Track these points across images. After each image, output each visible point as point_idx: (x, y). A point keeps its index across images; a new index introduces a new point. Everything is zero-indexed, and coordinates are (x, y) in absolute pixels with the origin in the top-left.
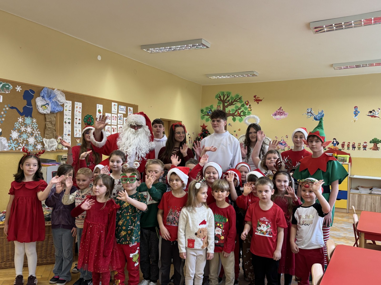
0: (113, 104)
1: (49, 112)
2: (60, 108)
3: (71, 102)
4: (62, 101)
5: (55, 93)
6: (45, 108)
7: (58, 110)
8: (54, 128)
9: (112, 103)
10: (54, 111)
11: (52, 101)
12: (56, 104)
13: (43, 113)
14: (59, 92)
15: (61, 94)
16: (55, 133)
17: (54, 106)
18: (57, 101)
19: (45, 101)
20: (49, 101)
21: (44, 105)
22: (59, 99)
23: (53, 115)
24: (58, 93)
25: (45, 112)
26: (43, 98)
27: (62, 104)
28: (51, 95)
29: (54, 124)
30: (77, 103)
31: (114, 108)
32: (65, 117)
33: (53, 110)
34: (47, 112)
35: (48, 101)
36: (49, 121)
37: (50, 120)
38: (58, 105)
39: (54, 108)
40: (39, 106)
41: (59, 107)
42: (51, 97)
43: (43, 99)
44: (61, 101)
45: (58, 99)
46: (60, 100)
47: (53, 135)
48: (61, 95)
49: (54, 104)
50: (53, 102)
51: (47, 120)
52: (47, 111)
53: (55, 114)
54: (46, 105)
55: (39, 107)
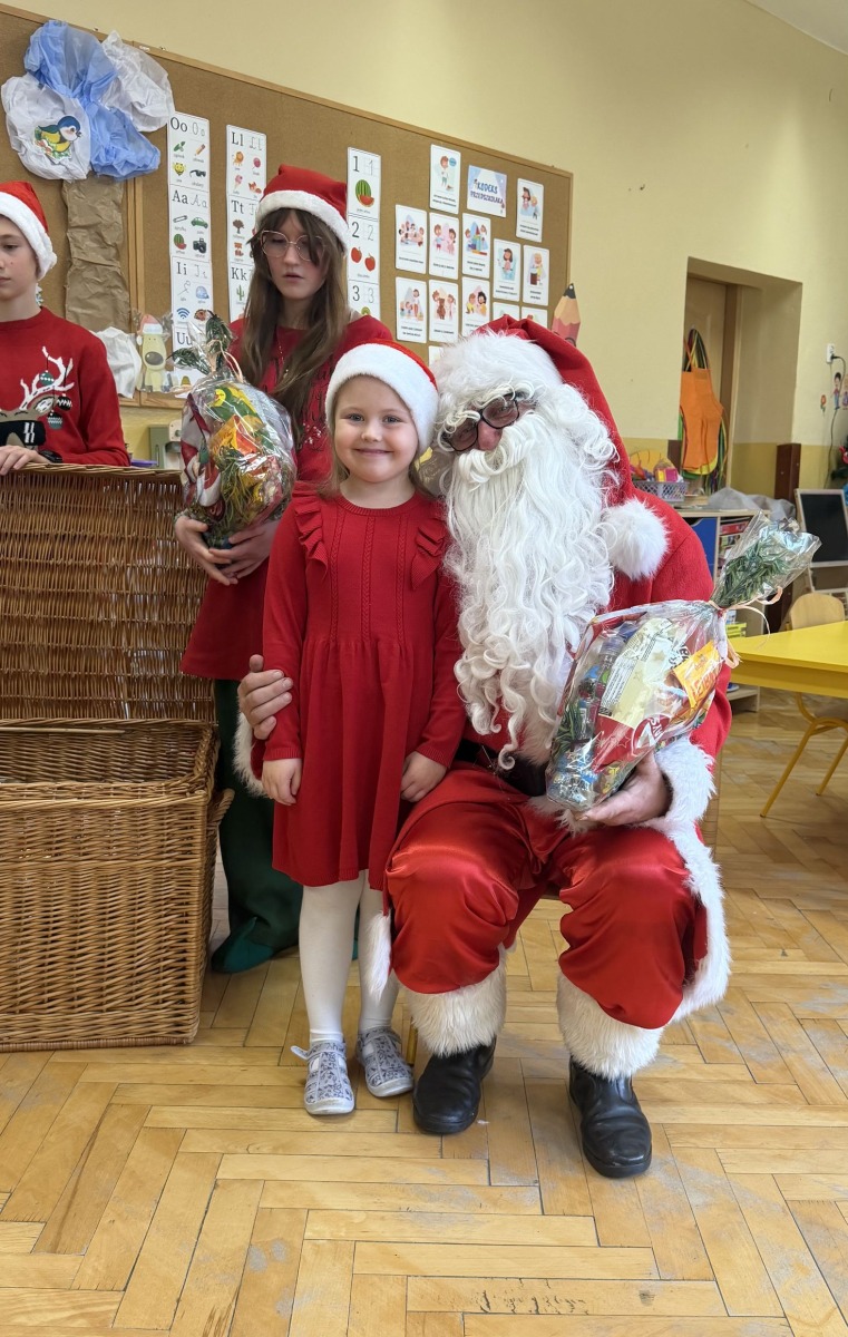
0: (437, 152)
1: (82, 172)
2: (142, 154)
3: (204, 124)
4: (152, 111)
5: (110, 57)
6: (61, 147)
7: (133, 165)
8: (117, 266)
9: (433, 146)
10: (111, 167)
11: (95, 109)
12: (121, 125)
13: (50, 173)
14: (133, 57)
15: (145, 68)
16: (121, 295)
17: (108, 136)
18: (127, 108)
19: (56, 106)
20: (77, 103)
21: (52, 129)
22: (135, 97)
23: (106, 190)
24: (128, 58)
25: (58, 172)
26: (41, 86)
27: (154, 129)
28: (85, 72)
29: (115, 246)
30: (238, 131)
31: (445, 180)
32: (175, 209)
33: (104, 162)
34: (68, 171)
35: (75, 105)
36: (84, 223)
37: (94, 220)
38: (130, 134)
39: (107, 152)
40: (23, 133)
41: (140, 148)
42: (91, 84)
43: (44, 89)
44: (146, 110)
45: (126, 95)
46: (141, 106)
47: (116, 310)
48: (144, 76)
49: (108, 130)
50: (101, 113)
51: (75, 220)
52: (73, 164)
53: (117, 185)
54: (63, 130)
55: (21, 137)
